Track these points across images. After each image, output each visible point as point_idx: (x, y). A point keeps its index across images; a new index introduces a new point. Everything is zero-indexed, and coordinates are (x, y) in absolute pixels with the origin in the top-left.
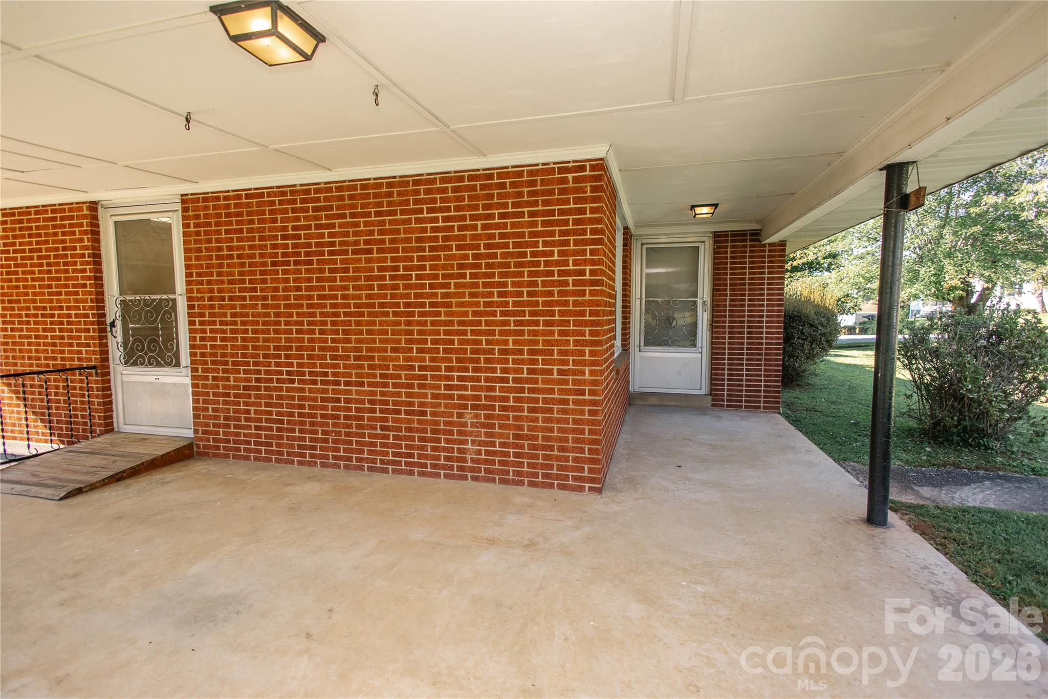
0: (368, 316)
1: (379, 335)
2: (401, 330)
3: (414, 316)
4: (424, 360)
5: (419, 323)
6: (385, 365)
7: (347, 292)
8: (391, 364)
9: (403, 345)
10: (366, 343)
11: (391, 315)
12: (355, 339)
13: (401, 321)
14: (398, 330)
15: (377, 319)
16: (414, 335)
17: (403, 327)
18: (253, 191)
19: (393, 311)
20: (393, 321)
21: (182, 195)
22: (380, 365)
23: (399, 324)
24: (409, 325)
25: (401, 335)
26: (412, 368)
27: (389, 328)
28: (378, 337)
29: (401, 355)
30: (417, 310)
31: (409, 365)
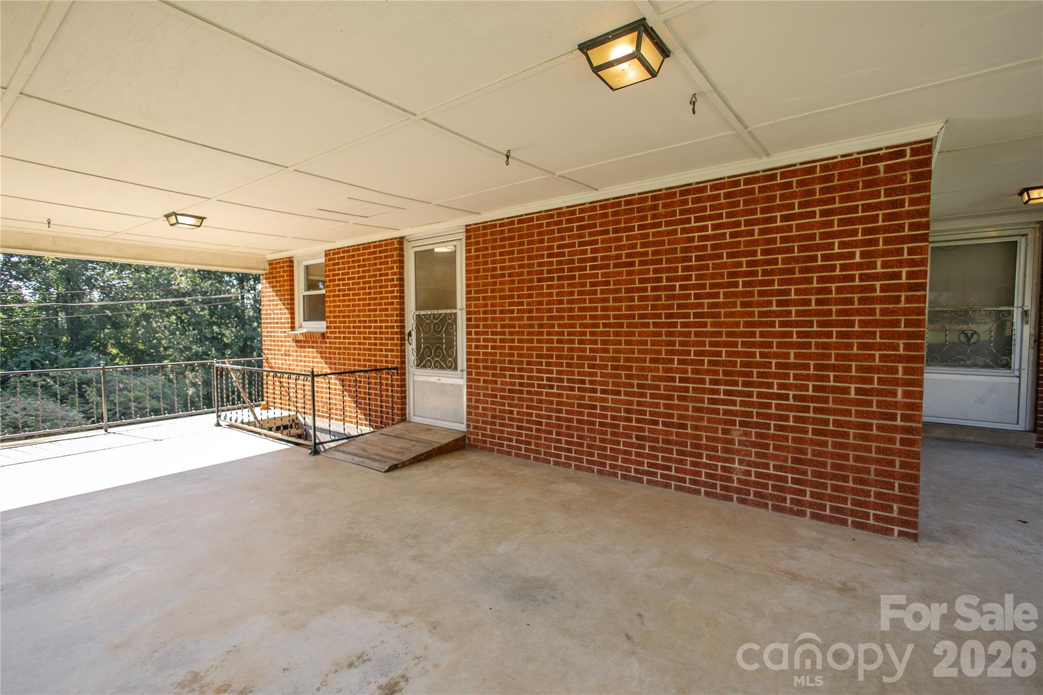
0: (628, 327)
1: (638, 345)
2: (661, 341)
3: (676, 327)
4: (686, 371)
5: (681, 334)
6: (643, 376)
7: (607, 304)
8: (650, 374)
9: (664, 356)
10: (625, 354)
11: (651, 326)
12: (613, 349)
13: (662, 331)
14: (659, 341)
15: (637, 330)
16: (675, 346)
17: (664, 338)
18: (524, 217)
19: (653, 323)
20: (653, 332)
21: (466, 226)
22: (638, 375)
23: (659, 334)
24: (671, 336)
25: (661, 346)
26: (673, 379)
27: (649, 339)
28: (636, 347)
29: (661, 366)
30: (680, 320)
31: (670, 377)
